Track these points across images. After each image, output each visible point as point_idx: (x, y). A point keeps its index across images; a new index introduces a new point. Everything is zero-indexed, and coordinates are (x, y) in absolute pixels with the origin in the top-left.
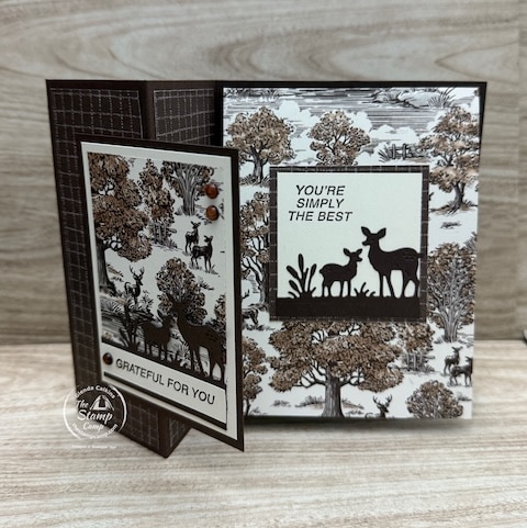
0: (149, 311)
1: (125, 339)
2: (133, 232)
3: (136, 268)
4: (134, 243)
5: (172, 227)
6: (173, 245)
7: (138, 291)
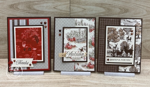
1: (112, 55)
2: (116, 38)
3: (116, 44)
4: (116, 40)
5: (124, 37)
6: (124, 39)
7: (116, 47)
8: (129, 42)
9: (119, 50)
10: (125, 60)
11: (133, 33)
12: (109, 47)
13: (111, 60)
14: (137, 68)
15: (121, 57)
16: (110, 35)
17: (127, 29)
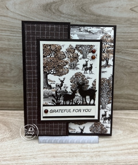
0: (66, 90)
1: (55, 102)
2: (62, 67)
3: (62, 78)
4: (61, 70)
5: (78, 63)
6: (78, 69)
7: (62, 85)
8: (87, 75)
9: (69, 90)
10: (80, 110)
11: (96, 56)
12: (48, 85)
13: (52, 111)
14: (105, 126)
15: (72, 105)
16: (49, 60)
17: (84, 48)
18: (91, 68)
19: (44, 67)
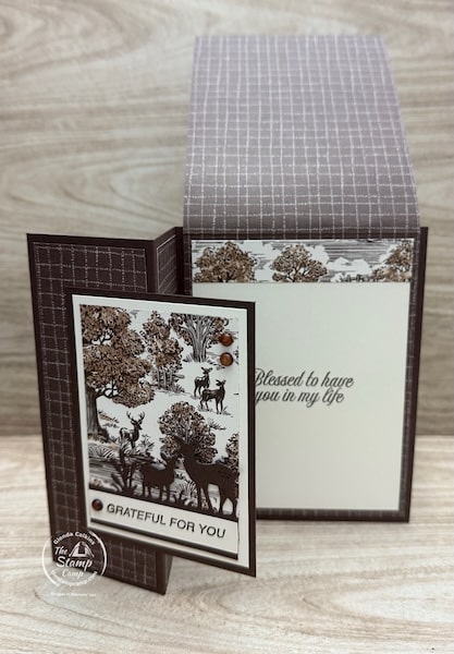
0: (148, 454)
1: (119, 483)
2: (133, 379)
3: (136, 412)
4: (132, 390)
5: (180, 373)
6: (179, 390)
7: (136, 436)
8: (210, 416)
9: (156, 454)
10: (190, 526)
11: (235, 357)
12: (99, 428)
13: (115, 510)
15: (167, 503)
16: (98, 353)
17: (195, 325)
18: (220, 395)
19: (87, 374)
